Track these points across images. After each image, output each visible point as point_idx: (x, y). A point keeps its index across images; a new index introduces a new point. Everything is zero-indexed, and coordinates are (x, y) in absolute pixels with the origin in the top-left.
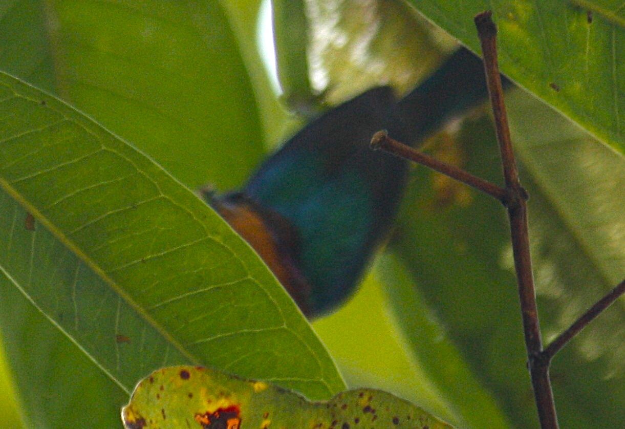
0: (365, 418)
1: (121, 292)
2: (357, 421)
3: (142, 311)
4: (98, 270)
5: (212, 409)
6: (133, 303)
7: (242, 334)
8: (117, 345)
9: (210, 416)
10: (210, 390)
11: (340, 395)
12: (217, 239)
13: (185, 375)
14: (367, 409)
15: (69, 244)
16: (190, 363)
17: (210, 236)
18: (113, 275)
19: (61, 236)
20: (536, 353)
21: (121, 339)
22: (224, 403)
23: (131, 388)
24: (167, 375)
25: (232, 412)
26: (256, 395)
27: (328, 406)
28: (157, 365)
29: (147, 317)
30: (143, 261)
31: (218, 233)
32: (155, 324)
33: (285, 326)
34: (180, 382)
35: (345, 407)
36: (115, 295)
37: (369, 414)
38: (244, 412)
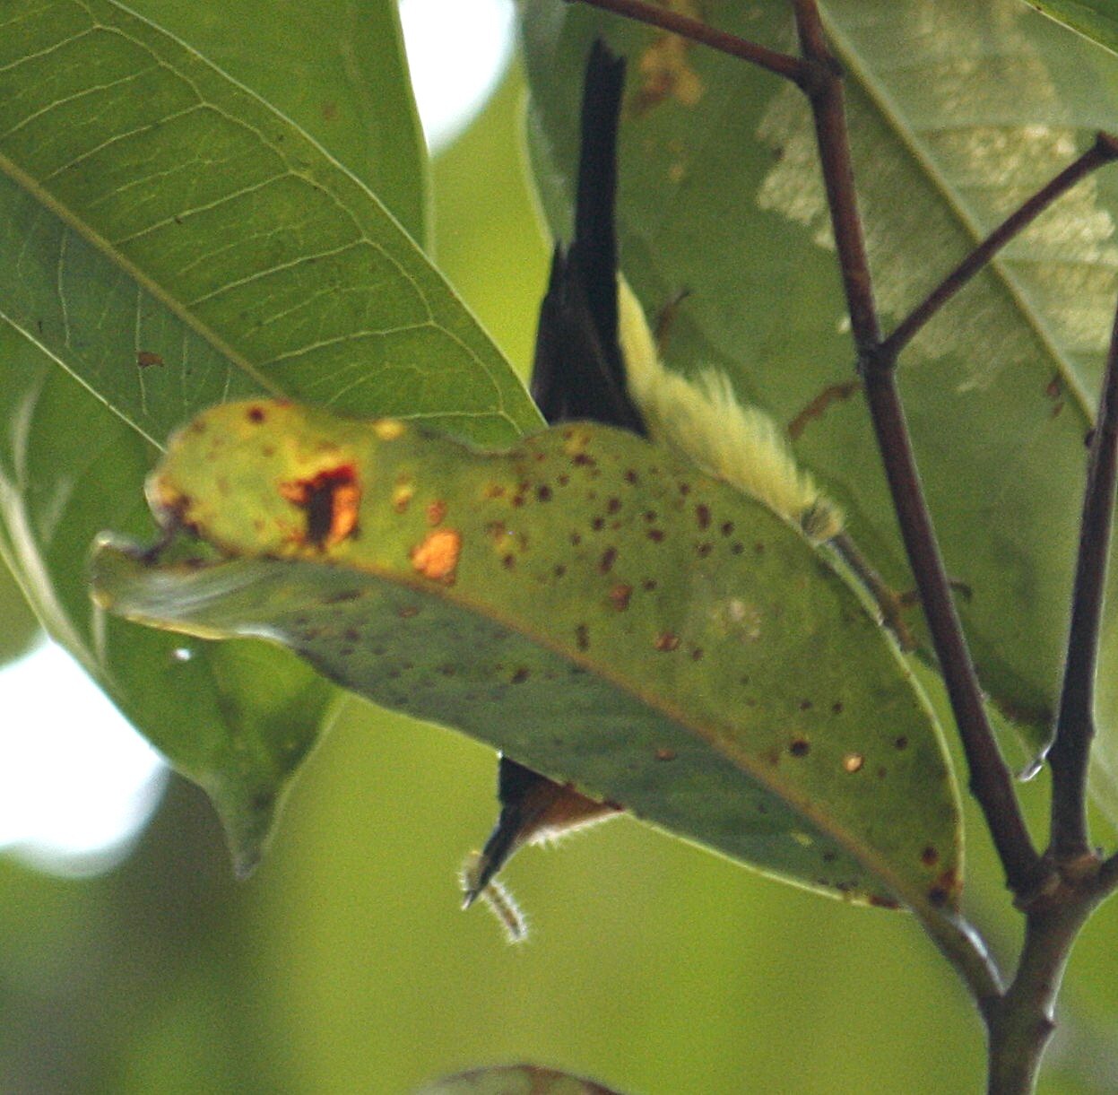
0: (578, 475)
1: (140, 275)
2: (563, 480)
3: (179, 308)
4: (100, 241)
5: (307, 470)
6: (164, 296)
7: (358, 340)
8: (140, 368)
9: (307, 487)
10: (303, 441)
11: (529, 440)
12: (305, 175)
13: (256, 416)
14: (581, 460)
15: (47, 198)
16: (263, 391)
17: (292, 172)
18: (122, 247)
19: (31, 184)
20: (872, 346)
21: (146, 359)
22: (329, 462)
23: (163, 439)
24: (229, 418)
25: (340, 477)
26: (384, 446)
27: (513, 457)
28: (212, 397)
29: (190, 319)
30: (178, 221)
31: (306, 165)
32: (203, 329)
33: (432, 323)
34: (248, 430)
35: (541, 457)
36: (133, 282)
37: (583, 469)
38: (365, 474)
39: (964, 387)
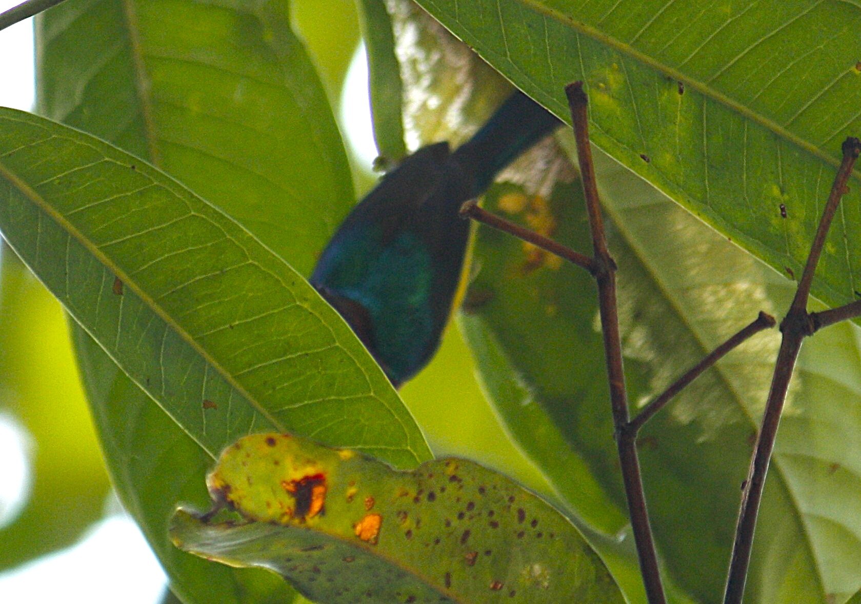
0: (451, 487)
1: (208, 357)
2: (443, 490)
3: (229, 376)
4: (186, 336)
5: (298, 475)
6: (220, 369)
7: (329, 401)
8: (203, 410)
9: (297, 484)
10: (297, 457)
11: (425, 465)
12: (305, 305)
13: (271, 442)
14: (453, 478)
15: (158, 310)
16: (277, 430)
17: (298, 303)
18: (200, 340)
19: (150, 301)
20: (623, 424)
21: (207, 404)
22: (310, 471)
23: (217, 454)
24: (253, 442)
25: (318, 479)
26: (342, 463)
27: (414, 474)
28: (243, 429)
29: (234, 383)
30: (232, 327)
31: (306, 300)
32: (241, 389)
33: (372, 394)
34: (267, 449)
35: (431, 476)
36: (204, 360)
37: (455, 483)
38: (331, 479)
39: (701, 440)
